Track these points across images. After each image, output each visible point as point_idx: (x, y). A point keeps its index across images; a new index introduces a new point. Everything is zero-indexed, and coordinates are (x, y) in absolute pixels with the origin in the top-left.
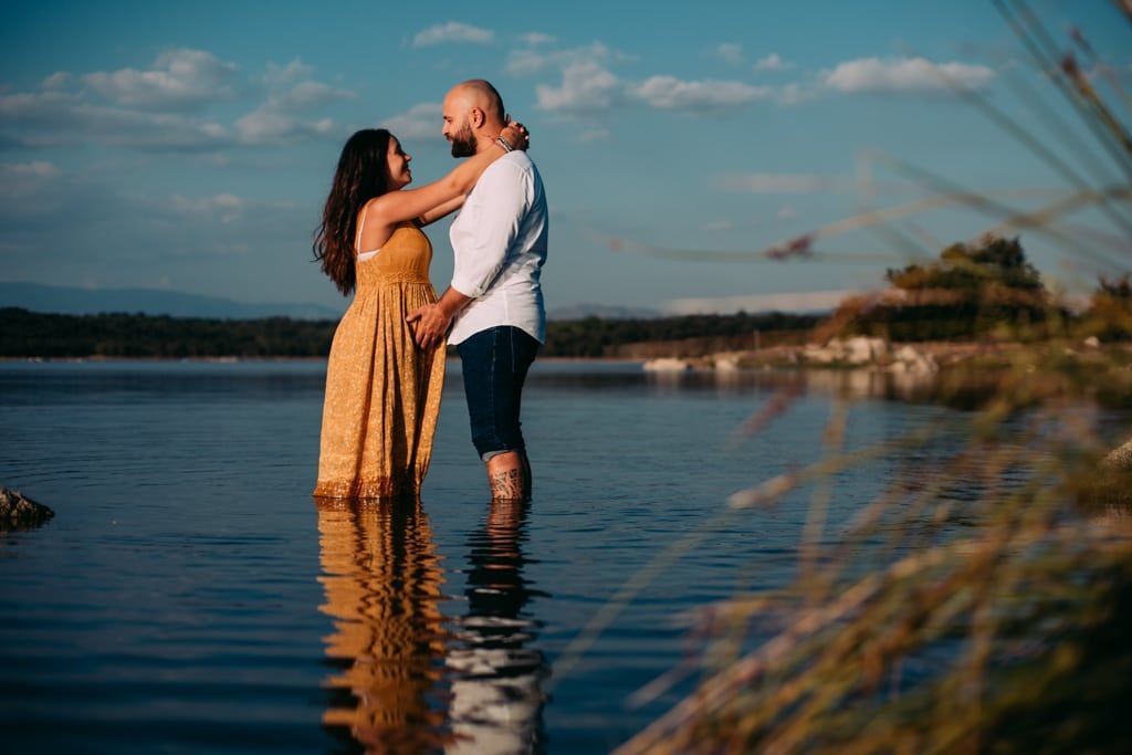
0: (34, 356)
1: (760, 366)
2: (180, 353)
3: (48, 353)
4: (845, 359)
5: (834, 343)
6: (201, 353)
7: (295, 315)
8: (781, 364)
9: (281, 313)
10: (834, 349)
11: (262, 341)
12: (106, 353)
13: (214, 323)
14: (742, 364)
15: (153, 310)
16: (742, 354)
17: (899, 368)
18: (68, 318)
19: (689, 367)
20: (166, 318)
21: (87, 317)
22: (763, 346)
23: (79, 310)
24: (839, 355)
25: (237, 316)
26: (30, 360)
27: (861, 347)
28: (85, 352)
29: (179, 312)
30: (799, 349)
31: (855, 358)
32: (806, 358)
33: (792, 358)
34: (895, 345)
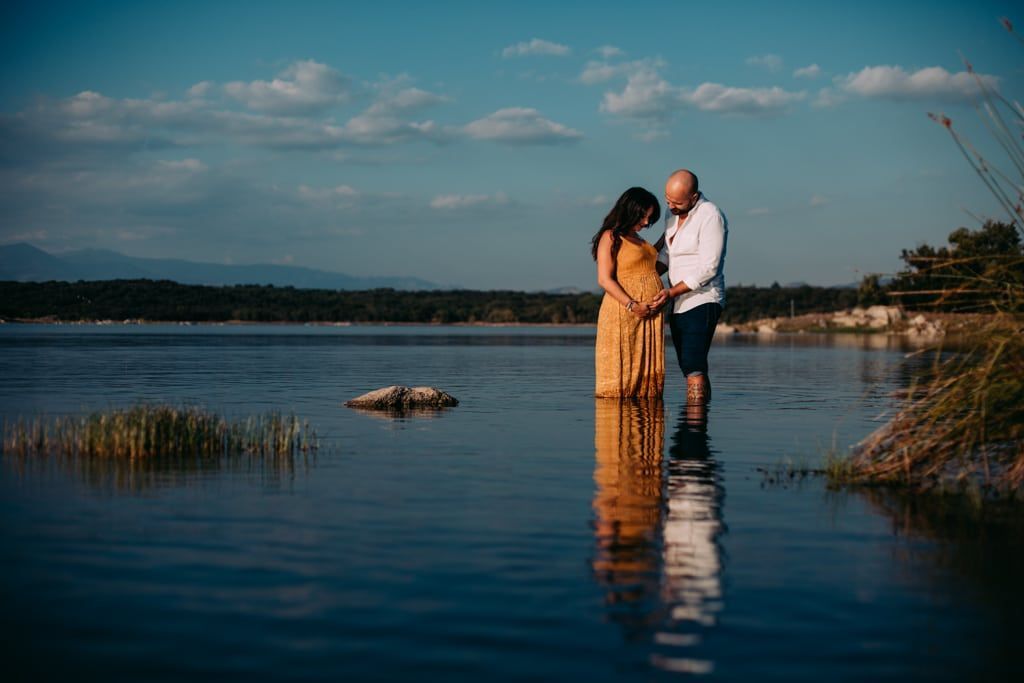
0: (184, 320)
1: (796, 331)
2: (304, 318)
3: (196, 318)
4: (867, 324)
5: (857, 311)
6: (320, 319)
7: (399, 287)
8: (813, 328)
9: (387, 286)
10: (856, 316)
11: (371, 309)
12: (242, 318)
13: (331, 293)
14: (779, 329)
15: (280, 282)
16: (780, 320)
17: (911, 333)
18: (210, 289)
19: (736, 331)
20: (290, 289)
21: (226, 287)
22: (796, 315)
23: (219, 283)
24: (862, 322)
25: (350, 287)
26: (181, 323)
27: (880, 314)
28: (224, 317)
29: (301, 284)
30: (828, 316)
31: (874, 324)
32: (835, 324)
33: (823, 324)
34: (909, 314)
